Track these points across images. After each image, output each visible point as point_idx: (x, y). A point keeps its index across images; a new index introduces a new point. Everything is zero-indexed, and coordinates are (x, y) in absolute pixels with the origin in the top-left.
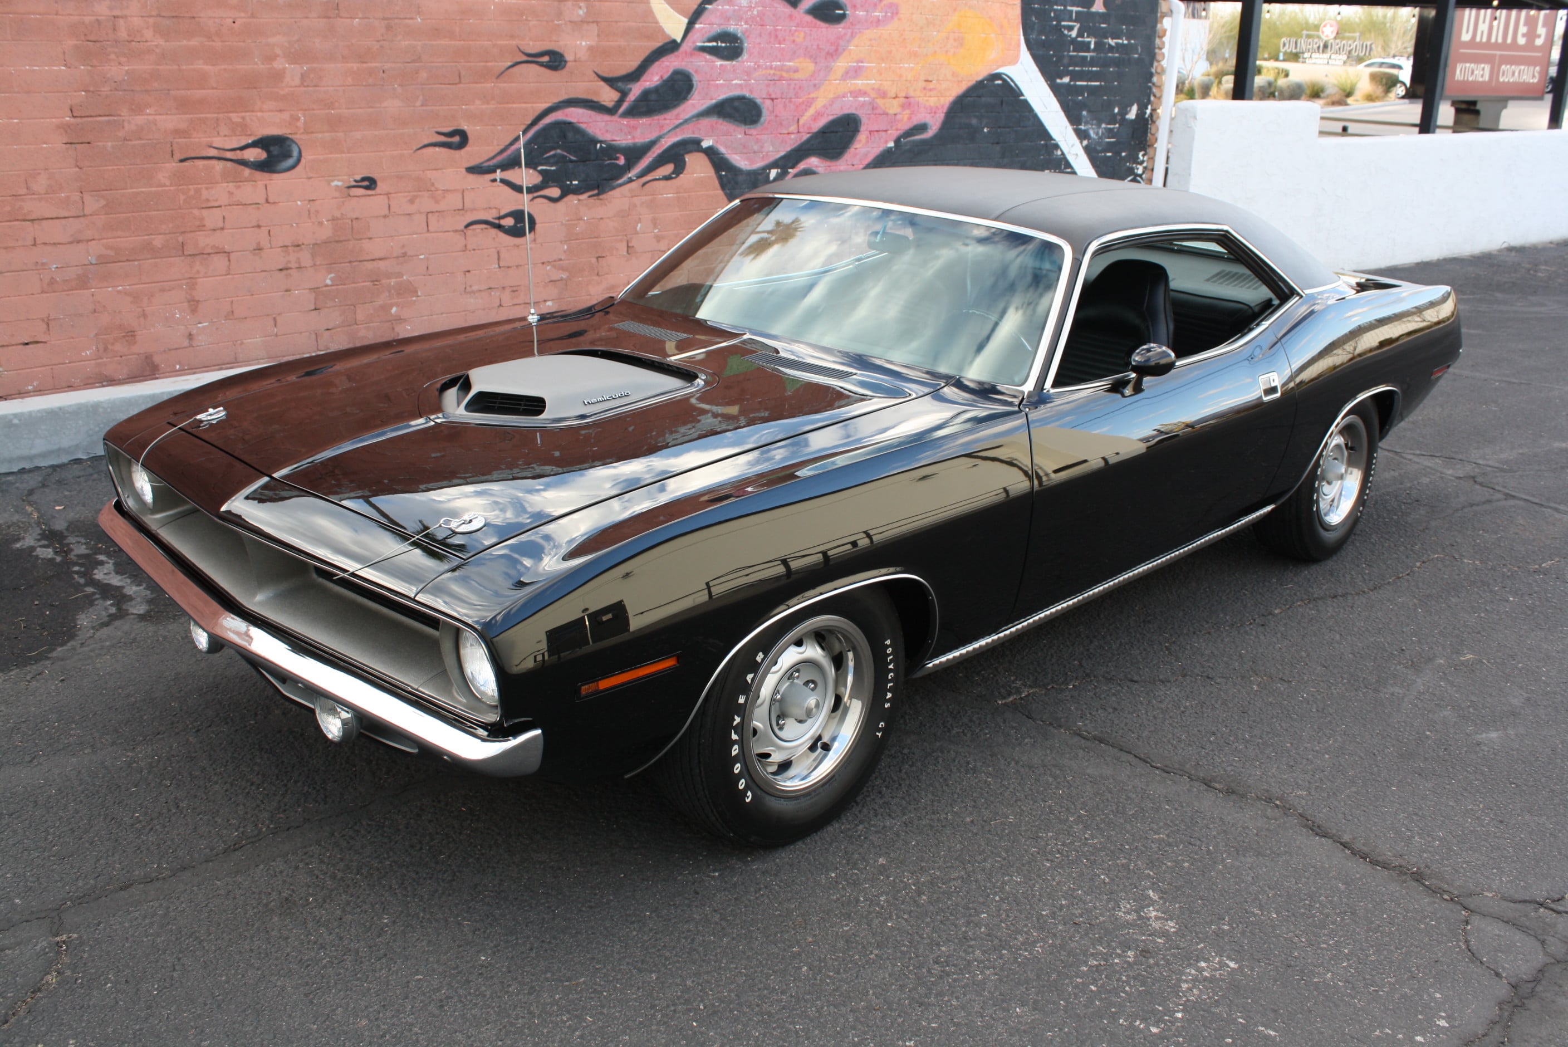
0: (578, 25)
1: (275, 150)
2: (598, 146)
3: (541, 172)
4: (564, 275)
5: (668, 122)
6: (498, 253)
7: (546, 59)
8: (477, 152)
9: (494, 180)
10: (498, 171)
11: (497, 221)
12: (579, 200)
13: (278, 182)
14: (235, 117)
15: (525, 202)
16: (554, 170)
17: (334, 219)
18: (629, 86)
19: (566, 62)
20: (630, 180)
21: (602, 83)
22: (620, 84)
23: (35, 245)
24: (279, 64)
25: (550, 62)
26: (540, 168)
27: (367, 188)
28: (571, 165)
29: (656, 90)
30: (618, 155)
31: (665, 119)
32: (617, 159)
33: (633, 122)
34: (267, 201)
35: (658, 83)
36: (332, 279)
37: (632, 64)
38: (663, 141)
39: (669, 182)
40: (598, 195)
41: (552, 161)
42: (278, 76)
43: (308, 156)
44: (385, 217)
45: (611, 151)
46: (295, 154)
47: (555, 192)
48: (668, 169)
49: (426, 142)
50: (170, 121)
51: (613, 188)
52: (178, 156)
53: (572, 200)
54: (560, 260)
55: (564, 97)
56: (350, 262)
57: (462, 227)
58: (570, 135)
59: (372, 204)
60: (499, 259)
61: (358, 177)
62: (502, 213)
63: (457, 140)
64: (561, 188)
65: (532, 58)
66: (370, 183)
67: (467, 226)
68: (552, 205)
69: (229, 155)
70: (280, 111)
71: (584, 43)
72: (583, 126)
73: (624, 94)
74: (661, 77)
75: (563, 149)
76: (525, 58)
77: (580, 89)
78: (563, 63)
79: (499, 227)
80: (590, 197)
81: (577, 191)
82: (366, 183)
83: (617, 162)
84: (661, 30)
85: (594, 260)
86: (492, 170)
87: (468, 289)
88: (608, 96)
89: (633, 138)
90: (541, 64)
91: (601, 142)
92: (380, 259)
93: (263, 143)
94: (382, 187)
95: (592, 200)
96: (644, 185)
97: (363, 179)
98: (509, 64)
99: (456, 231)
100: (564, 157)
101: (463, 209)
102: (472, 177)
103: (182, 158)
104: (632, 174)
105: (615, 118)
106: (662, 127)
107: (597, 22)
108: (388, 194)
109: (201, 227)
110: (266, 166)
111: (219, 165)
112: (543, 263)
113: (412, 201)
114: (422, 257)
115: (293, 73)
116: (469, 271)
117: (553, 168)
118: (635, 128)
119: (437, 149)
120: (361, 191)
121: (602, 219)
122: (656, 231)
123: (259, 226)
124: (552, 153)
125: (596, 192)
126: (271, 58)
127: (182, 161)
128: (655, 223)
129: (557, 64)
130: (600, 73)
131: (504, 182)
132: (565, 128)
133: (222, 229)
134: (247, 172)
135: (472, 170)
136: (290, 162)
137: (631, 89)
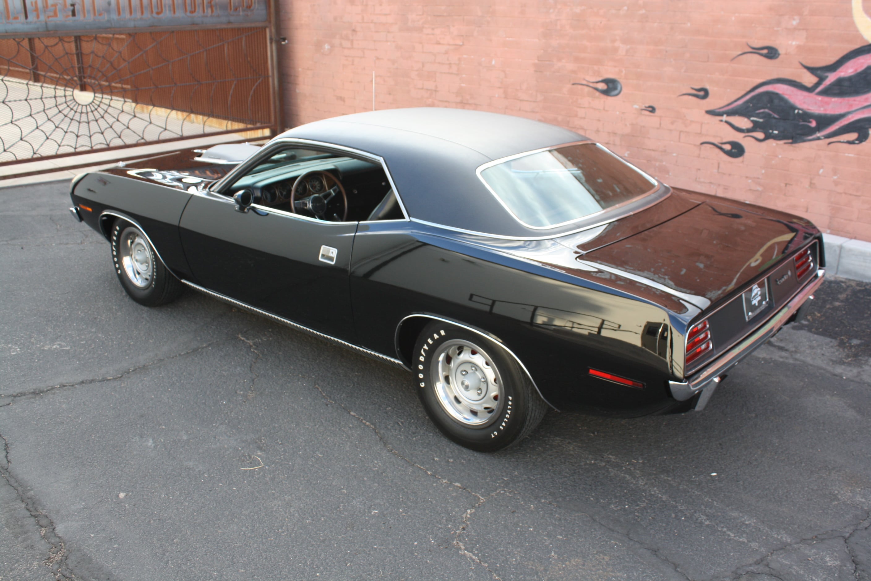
0: (792, 31)
1: (611, 85)
2: (796, 111)
3: (753, 121)
4: (760, 189)
5: (857, 103)
6: (719, 164)
7: (765, 51)
8: (713, 103)
9: (721, 121)
10: (725, 116)
11: (720, 145)
12: (777, 144)
13: (609, 100)
14: (596, 68)
15: (738, 138)
16: (762, 122)
17: (632, 124)
18: (826, 74)
19: (779, 54)
20: (819, 139)
21: (805, 71)
22: (819, 72)
23: (520, 110)
24: (617, 44)
25: (768, 53)
26: (752, 119)
27: (651, 112)
28: (774, 121)
29: (850, 79)
30: (811, 120)
31: (855, 100)
32: (810, 122)
33: (826, 99)
34: (604, 109)
35: (852, 74)
36: (628, 154)
37: (831, 59)
38: (850, 116)
39: (852, 146)
40: (791, 143)
41: (761, 115)
42: (616, 50)
43: (624, 91)
44: (658, 129)
45: (806, 116)
46: (619, 88)
47: (761, 135)
48: (853, 136)
49: (685, 92)
50: (570, 66)
51: (804, 141)
52: (572, 82)
53: (772, 143)
54: (758, 178)
55: (775, 76)
56: (638, 148)
57: (699, 143)
58: (776, 101)
59: (650, 120)
60: (719, 167)
61: (647, 105)
62: (724, 141)
63: (703, 93)
64: (765, 133)
65: (756, 50)
66: (652, 109)
67: (702, 143)
68: (757, 143)
69: (591, 85)
70: (615, 67)
71: (794, 43)
72: (786, 97)
73: (821, 80)
74: (856, 70)
75: (769, 109)
76: (750, 50)
77: (786, 74)
78: (777, 55)
79: (721, 149)
80: (785, 143)
81: (776, 138)
82: (650, 109)
83: (810, 124)
84: (860, 37)
85: (783, 185)
86: (721, 114)
87: (698, 179)
88: (809, 79)
89: (825, 110)
90: (761, 55)
91: (799, 109)
92: (654, 150)
93: (606, 81)
94: (658, 112)
95: (786, 146)
96: (829, 143)
97: (650, 107)
98: (740, 53)
99: (695, 145)
100: (769, 115)
101: (700, 133)
102: (708, 117)
103: (573, 82)
104: (818, 135)
105: (812, 95)
106: (851, 106)
107: (807, 30)
108: (661, 117)
109: (576, 116)
110: (606, 92)
111: (586, 89)
112: (747, 177)
113: (672, 123)
114: (675, 155)
115: (623, 48)
116: (699, 169)
117: (761, 120)
118: (828, 103)
119: (690, 97)
120: (647, 113)
121: (792, 159)
122: (835, 177)
123: (599, 120)
124: (762, 111)
125: (790, 141)
126: (614, 41)
127: (573, 84)
128: (835, 172)
129: (772, 55)
130: (804, 63)
131: (727, 122)
132: (772, 97)
133: (584, 118)
134: (597, 94)
135: (709, 112)
136: (616, 92)
137: (827, 77)
